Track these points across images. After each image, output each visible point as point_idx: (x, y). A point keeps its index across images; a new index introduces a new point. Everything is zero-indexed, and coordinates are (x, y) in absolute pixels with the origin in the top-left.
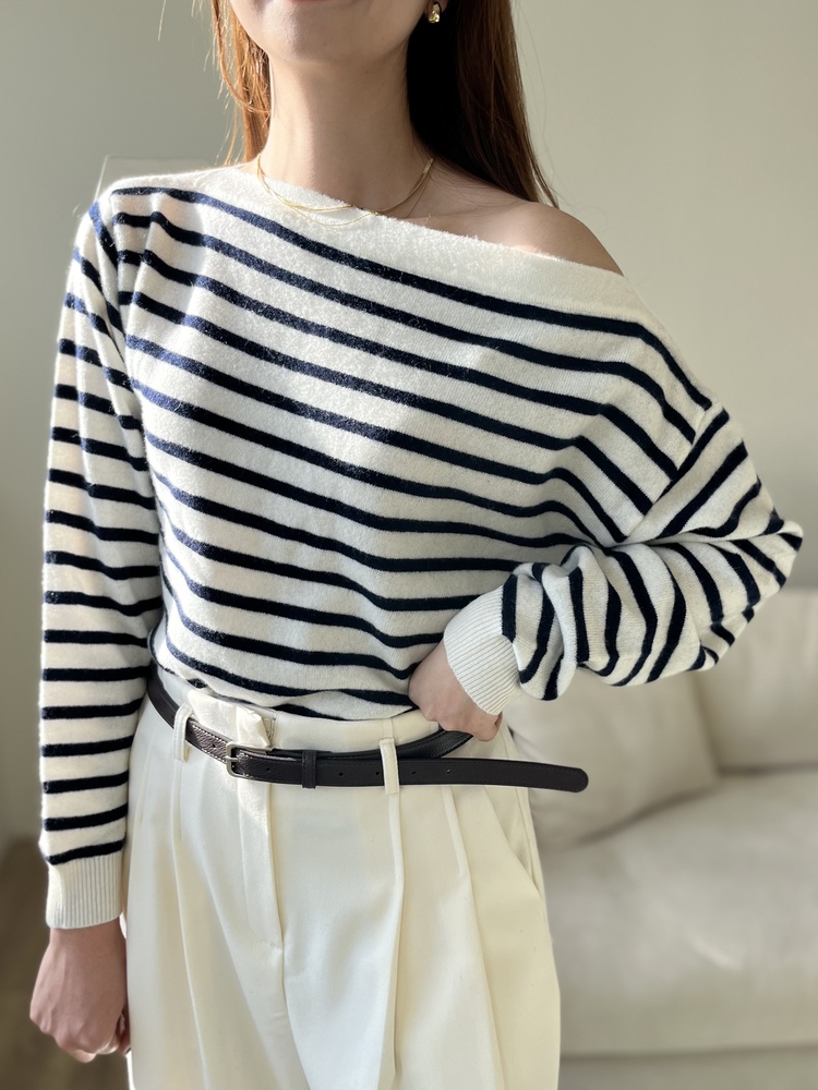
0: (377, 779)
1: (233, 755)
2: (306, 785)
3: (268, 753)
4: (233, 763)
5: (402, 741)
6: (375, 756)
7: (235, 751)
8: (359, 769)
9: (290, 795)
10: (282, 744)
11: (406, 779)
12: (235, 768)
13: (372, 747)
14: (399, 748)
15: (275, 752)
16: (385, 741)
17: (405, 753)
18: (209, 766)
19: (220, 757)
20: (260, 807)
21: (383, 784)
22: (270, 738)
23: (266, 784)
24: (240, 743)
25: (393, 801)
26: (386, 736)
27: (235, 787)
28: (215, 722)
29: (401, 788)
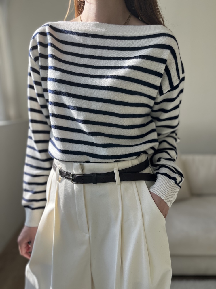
0: (113, 180)
2: (94, 183)
3: (82, 175)
4: (73, 179)
5: (120, 169)
6: (113, 173)
7: (73, 176)
8: (108, 177)
9: (90, 187)
10: (87, 172)
11: (122, 180)
12: (74, 181)
13: (113, 171)
14: (119, 171)
15: (84, 174)
16: (116, 169)
17: (121, 172)
18: (66, 181)
19: (69, 178)
20: (81, 191)
22: (82, 170)
23: (82, 185)
24: (74, 173)
25: (119, 187)
26: (116, 167)
27: (73, 187)
28: (67, 168)
29: (121, 183)
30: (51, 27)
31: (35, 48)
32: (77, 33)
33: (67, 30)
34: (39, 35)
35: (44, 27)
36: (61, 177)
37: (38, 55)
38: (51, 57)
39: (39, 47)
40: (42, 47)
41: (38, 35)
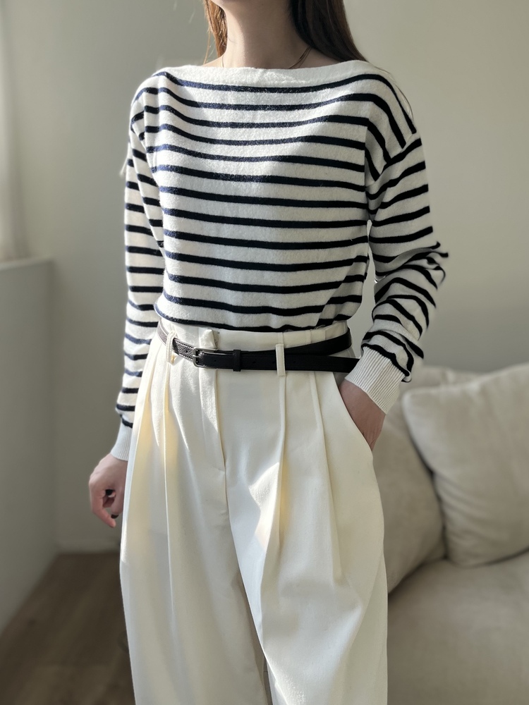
0: (272, 366)
1: (197, 355)
2: (236, 370)
3: (215, 352)
4: (197, 359)
5: (288, 347)
6: (273, 353)
7: (197, 352)
8: (263, 361)
9: (227, 376)
10: (224, 347)
11: (290, 366)
12: (198, 362)
13: (271, 348)
14: (286, 349)
15: (218, 351)
16: (279, 345)
17: (289, 352)
18: (184, 361)
19: (190, 357)
20: (210, 383)
21: (276, 369)
22: (216, 343)
23: (213, 371)
24: (201, 347)
25: (282, 381)
26: (279, 343)
27: (197, 374)
28: (188, 338)
29: (286, 373)
30: (169, 77)
31: (139, 117)
32: (210, 85)
33: (195, 81)
34: (147, 94)
35: (157, 77)
36: (176, 355)
37: (144, 129)
38: (165, 128)
39: (146, 114)
40: (151, 114)
41: (144, 94)
